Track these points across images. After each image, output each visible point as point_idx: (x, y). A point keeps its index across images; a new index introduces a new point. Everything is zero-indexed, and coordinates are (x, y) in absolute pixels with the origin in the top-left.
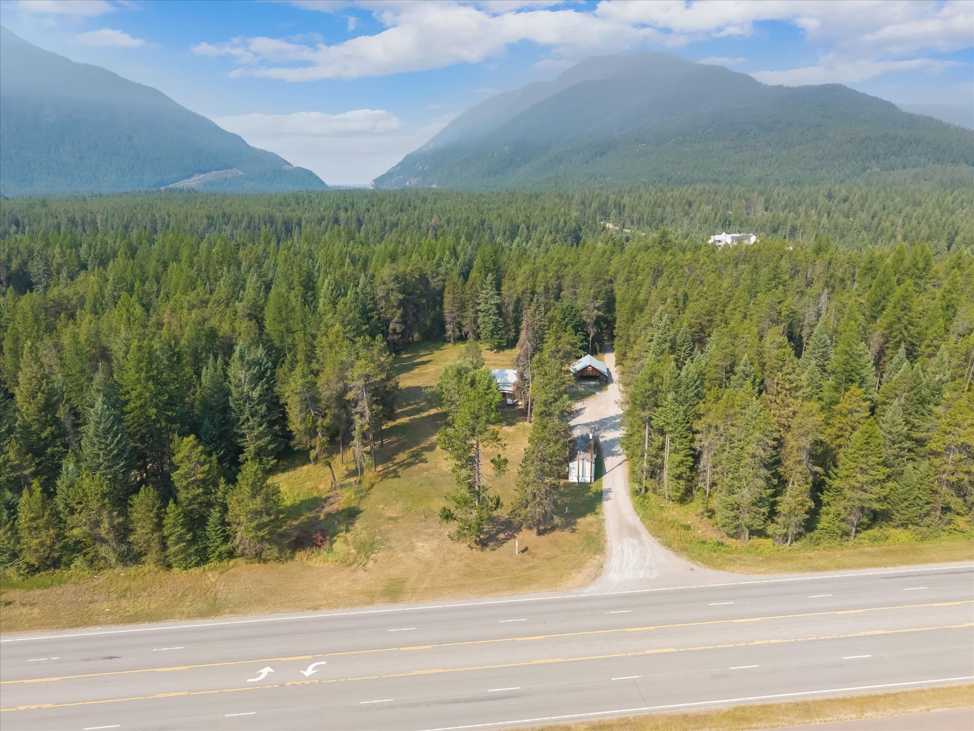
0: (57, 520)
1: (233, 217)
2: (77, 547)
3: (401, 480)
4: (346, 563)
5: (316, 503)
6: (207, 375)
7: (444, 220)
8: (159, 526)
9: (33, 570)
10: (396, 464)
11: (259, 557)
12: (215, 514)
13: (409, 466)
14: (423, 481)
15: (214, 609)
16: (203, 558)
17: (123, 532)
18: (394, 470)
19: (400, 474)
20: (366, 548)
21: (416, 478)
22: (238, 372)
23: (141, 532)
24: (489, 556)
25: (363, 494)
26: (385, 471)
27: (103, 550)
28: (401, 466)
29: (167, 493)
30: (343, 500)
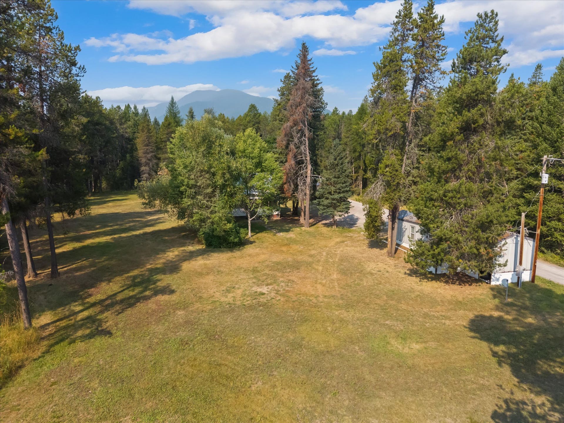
3: (117, 340)
10: (93, 305)
13: (131, 305)
14: (182, 334)
18: (88, 318)
19: (108, 325)
21: (160, 329)
26: (63, 323)
28: (107, 308)
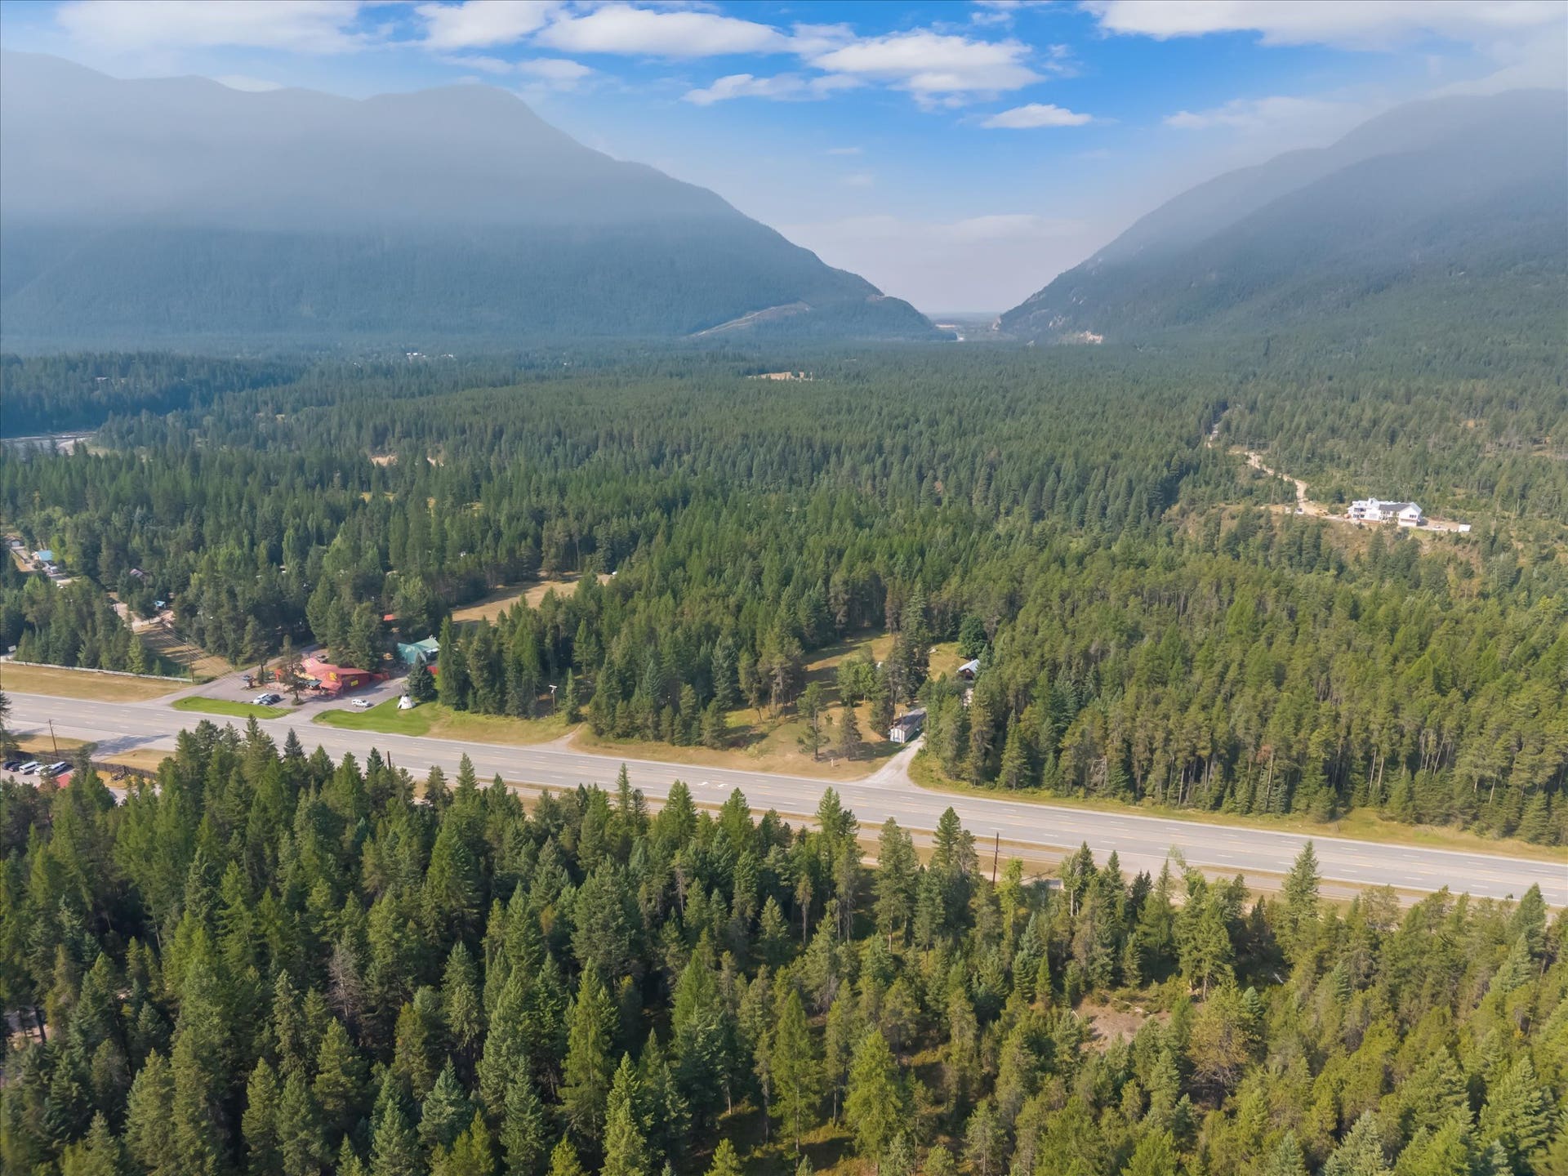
0: (631, 716)
1: (769, 438)
2: (637, 729)
4: (751, 756)
5: (747, 728)
6: (703, 650)
7: (1004, 454)
8: (672, 724)
9: (619, 736)
11: (713, 747)
12: (696, 723)
15: (691, 762)
16: (688, 744)
17: (657, 725)
20: (762, 752)
22: (719, 653)
23: (664, 726)
24: (819, 765)
25: (773, 728)
27: (648, 732)
29: (676, 709)
30: (763, 729)
